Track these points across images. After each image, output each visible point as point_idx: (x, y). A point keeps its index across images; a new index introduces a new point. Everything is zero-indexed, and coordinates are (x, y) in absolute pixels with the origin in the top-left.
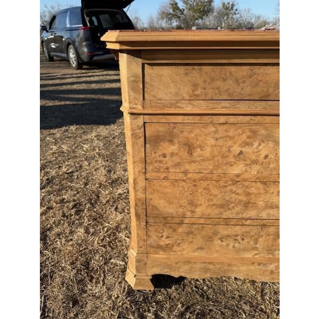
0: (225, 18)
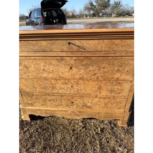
0: (116, 9)
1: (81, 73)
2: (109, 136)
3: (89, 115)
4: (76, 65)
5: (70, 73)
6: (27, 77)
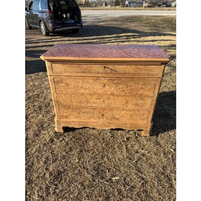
1: (112, 90)
2: (134, 143)
3: (117, 126)
4: (108, 84)
5: (103, 90)
6: (66, 92)
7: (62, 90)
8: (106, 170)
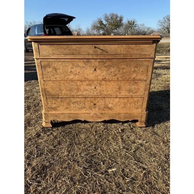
0: (130, 29)
1: (103, 75)
2: (129, 134)
3: (110, 117)
4: (99, 67)
5: (94, 74)
7: (50, 77)
8: (100, 162)
